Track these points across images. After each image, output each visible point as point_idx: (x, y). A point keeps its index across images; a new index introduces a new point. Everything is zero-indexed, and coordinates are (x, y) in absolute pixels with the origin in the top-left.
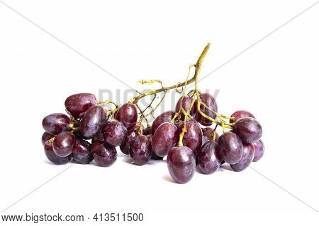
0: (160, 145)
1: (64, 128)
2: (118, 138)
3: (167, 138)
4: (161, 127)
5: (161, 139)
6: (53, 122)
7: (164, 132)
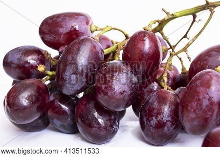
0: (193, 115)
1: (34, 72)
2: (119, 96)
3: (205, 103)
4: (197, 79)
5: (194, 104)
6: (16, 61)
7: (201, 89)
